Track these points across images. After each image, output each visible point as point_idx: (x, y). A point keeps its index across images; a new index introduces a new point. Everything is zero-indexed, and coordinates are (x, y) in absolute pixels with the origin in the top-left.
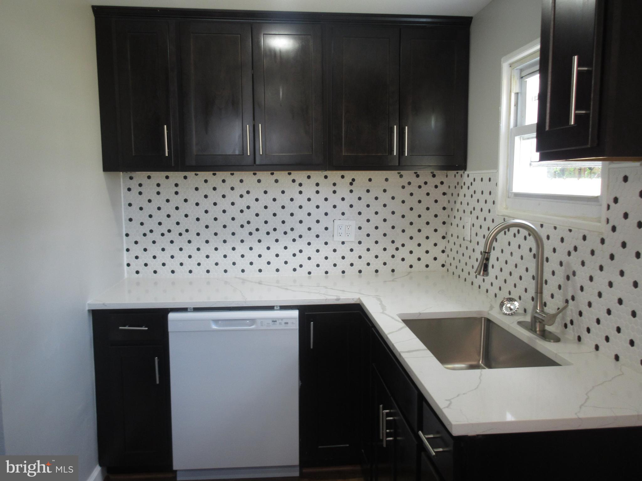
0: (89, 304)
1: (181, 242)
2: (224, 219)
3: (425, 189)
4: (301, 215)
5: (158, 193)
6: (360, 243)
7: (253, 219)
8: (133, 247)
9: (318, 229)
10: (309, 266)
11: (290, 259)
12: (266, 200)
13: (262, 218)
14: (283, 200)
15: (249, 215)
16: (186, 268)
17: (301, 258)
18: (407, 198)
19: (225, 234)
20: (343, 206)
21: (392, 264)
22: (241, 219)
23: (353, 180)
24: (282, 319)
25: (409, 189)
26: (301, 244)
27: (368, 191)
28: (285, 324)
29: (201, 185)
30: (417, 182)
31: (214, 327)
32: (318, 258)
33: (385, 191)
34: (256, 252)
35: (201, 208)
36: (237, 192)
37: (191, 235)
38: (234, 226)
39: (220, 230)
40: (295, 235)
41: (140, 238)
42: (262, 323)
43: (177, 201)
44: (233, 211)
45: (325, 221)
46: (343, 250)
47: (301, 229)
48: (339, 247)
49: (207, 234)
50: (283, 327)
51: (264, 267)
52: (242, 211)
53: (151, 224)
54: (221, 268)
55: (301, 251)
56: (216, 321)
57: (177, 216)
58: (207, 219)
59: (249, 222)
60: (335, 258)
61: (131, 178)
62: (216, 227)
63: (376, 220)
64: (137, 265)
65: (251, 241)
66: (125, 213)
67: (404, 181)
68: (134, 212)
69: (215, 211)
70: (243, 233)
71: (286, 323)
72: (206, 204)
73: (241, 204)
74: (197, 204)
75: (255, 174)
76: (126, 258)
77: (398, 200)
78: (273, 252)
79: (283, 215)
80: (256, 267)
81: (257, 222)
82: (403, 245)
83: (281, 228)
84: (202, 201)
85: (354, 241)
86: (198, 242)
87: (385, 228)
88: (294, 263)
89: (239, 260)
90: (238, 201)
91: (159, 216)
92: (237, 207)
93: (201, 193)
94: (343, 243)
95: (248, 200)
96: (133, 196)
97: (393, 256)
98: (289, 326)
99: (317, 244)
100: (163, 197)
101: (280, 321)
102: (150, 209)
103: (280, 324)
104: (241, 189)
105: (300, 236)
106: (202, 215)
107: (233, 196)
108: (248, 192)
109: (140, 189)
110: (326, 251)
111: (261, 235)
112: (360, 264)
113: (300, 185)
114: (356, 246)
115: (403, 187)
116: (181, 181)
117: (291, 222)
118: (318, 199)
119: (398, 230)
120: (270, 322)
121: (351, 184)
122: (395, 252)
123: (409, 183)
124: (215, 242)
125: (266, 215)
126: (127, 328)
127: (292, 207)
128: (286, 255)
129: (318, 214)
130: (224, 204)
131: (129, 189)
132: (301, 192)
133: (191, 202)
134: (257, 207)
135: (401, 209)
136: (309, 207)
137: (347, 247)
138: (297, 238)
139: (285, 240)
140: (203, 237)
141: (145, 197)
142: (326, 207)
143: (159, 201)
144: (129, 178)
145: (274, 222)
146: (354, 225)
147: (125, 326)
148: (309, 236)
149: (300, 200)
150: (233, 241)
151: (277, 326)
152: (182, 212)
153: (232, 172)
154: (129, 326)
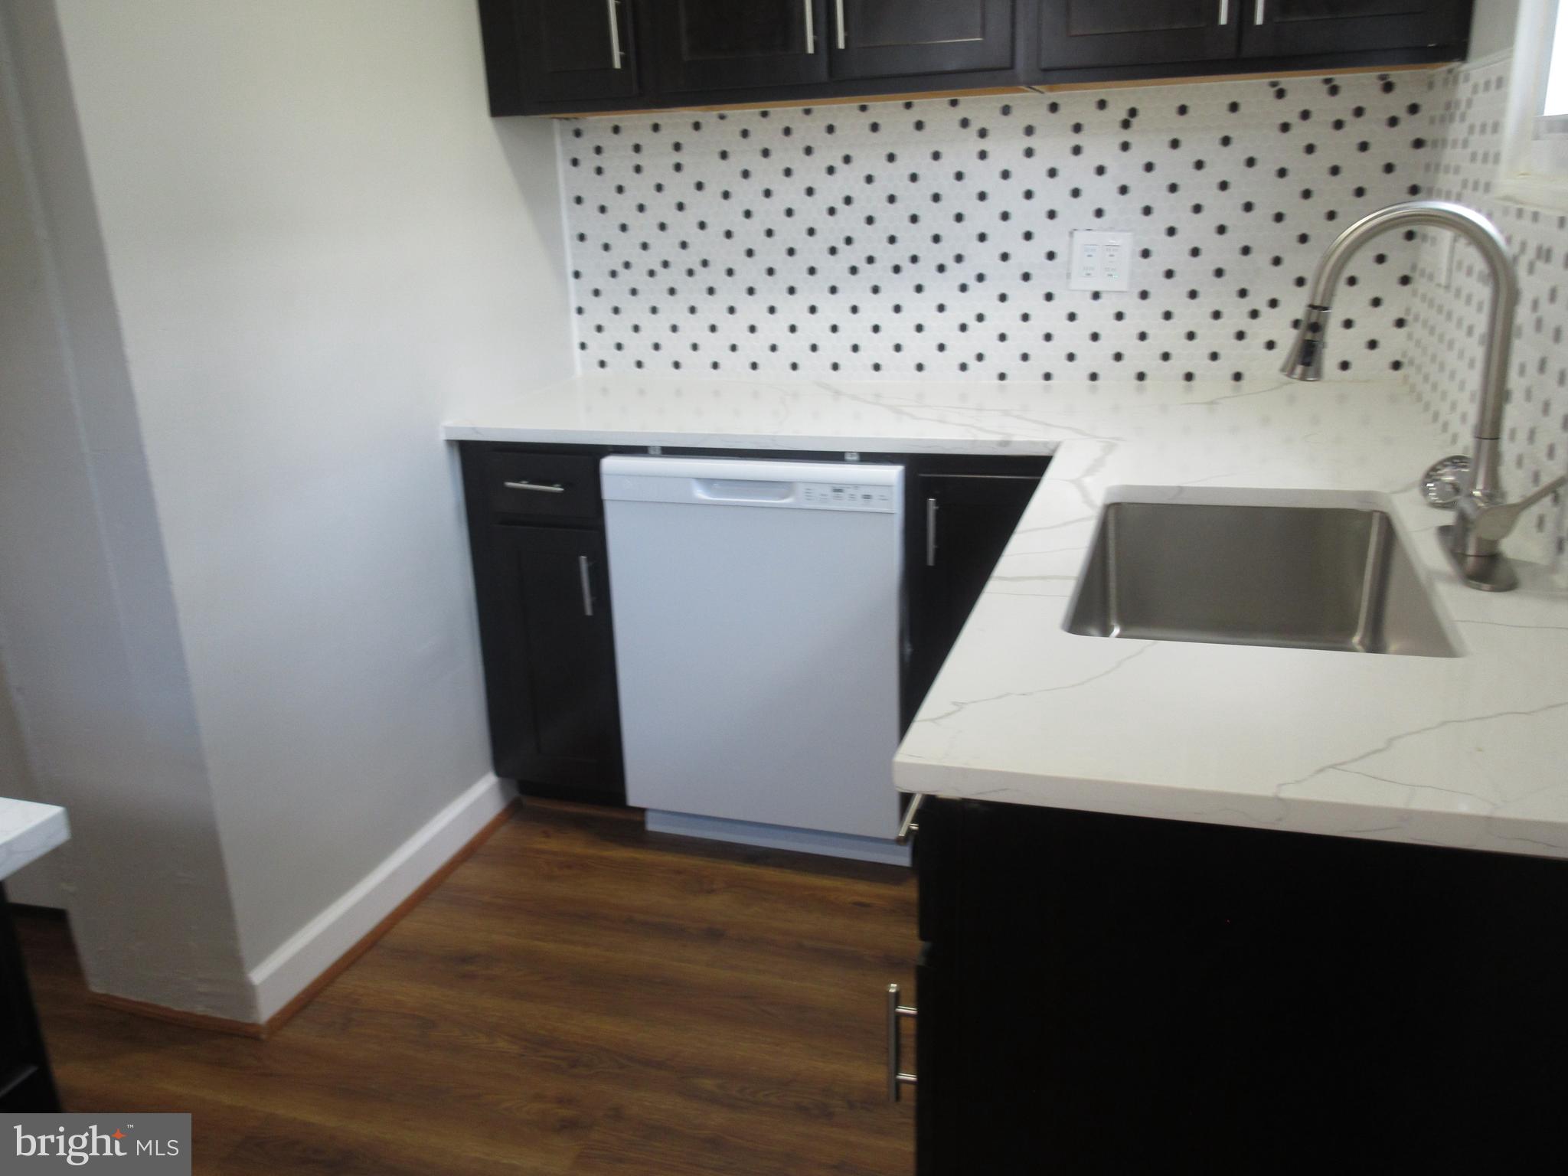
0: (448, 429)
1: (692, 291)
2: (790, 232)
3: (1356, 130)
4: (982, 217)
5: (638, 169)
6: (1144, 295)
7: (859, 230)
8: (589, 303)
9: (1029, 256)
10: (1003, 357)
11: (953, 338)
12: (892, 178)
13: (881, 230)
14: (937, 176)
15: (850, 220)
16: (705, 357)
17: (982, 337)
18: (1294, 160)
19: (791, 271)
20: (1101, 192)
21: (1234, 356)
22: (831, 231)
23: (1133, 112)
24: (856, 486)
25: (1303, 133)
26: (982, 297)
27: (1175, 144)
28: (865, 498)
29: (734, 143)
30: (1327, 108)
31: (701, 494)
32: (1025, 337)
33: (1226, 141)
34: (867, 319)
35: (736, 206)
36: (821, 159)
37: (714, 276)
38: (812, 251)
39: (779, 260)
40: (964, 273)
41: (603, 282)
42: (808, 492)
43: (679, 187)
44: (811, 212)
45: (1048, 236)
46: (1095, 316)
47: (982, 257)
48: (1086, 309)
49: (750, 272)
50: (859, 505)
51: (887, 357)
52: (832, 211)
53: (626, 247)
54: (784, 358)
55: (980, 318)
56: (708, 482)
57: (683, 226)
58: (749, 233)
59: (849, 241)
60: (1071, 337)
61: (578, 133)
62: (771, 253)
63: (1195, 230)
64: (601, 346)
65: (855, 290)
66: (568, 221)
67: (1288, 109)
68: (588, 218)
69: (769, 213)
70: (834, 270)
71: (867, 497)
72: (747, 194)
73: (831, 191)
74: (726, 195)
75: (863, 108)
76: (578, 329)
77: (1267, 167)
78: (908, 318)
79: (936, 219)
80: (866, 357)
81: (870, 241)
82: (1273, 303)
83: (932, 255)
84: (737, 186)
85: (1124, 289)
86: (730, 292)
87: (1220, 251)
88: (962, 348)
89: (825, 339)
90: (821, 181)
91: (643, 227)
92: (822, 201)
93: (736, 164)
94: (1096, 296)
95: (848, 180)
96: (583, 180)
97: (1240, 336)
98: (875, 506)
99: (1027, 297)
100: (649, 178)
101: (851, 491)
102: (622, 209)
103: (852, 497)
104: (829, 152)
105: (981, 278)
106: (738, 224)
107: (809, 171)
108: (847, 159)
109: (598, 161)
110: (1047, 318)
111: (879, 273)
112: (1142, 357)
113: (983, 133)
114: (1131, 305)
115: (1285, 127)
116: (686, 136)
117: (959, 238)
118: (1031, 174)
119: (1261, 259)
120: (828, 491)
121: (1126, 124)
122: (1245, 324)
123: (1305, 115)
124: (771, 291)
125: (892, 219)
126: (524, 485)
127: (959, 197)
128: (941, 327)
129: (1029, 215)
130: (789, 193)
131: (575, 162)
132: (983, 155)
133: (713, 189)
134: (870, 200)
135: (1271, 195)
136: (1005, 195)
137: (1107, 307)
138: (972, 283)
139: (942, 288)
140: (742, 280)
141: (610, 180)
142: (1051, 194)
143: (639, 189)
144: (571, 133)
145: (915, 239)
146: (1126, 244)
147: (518, 480)
148: (1003, 278)
149: (982, 176)
150: (812, 291)
151: (844, 504)
152: (691, 217)
153: (807, 107)
154: (530, 483)
